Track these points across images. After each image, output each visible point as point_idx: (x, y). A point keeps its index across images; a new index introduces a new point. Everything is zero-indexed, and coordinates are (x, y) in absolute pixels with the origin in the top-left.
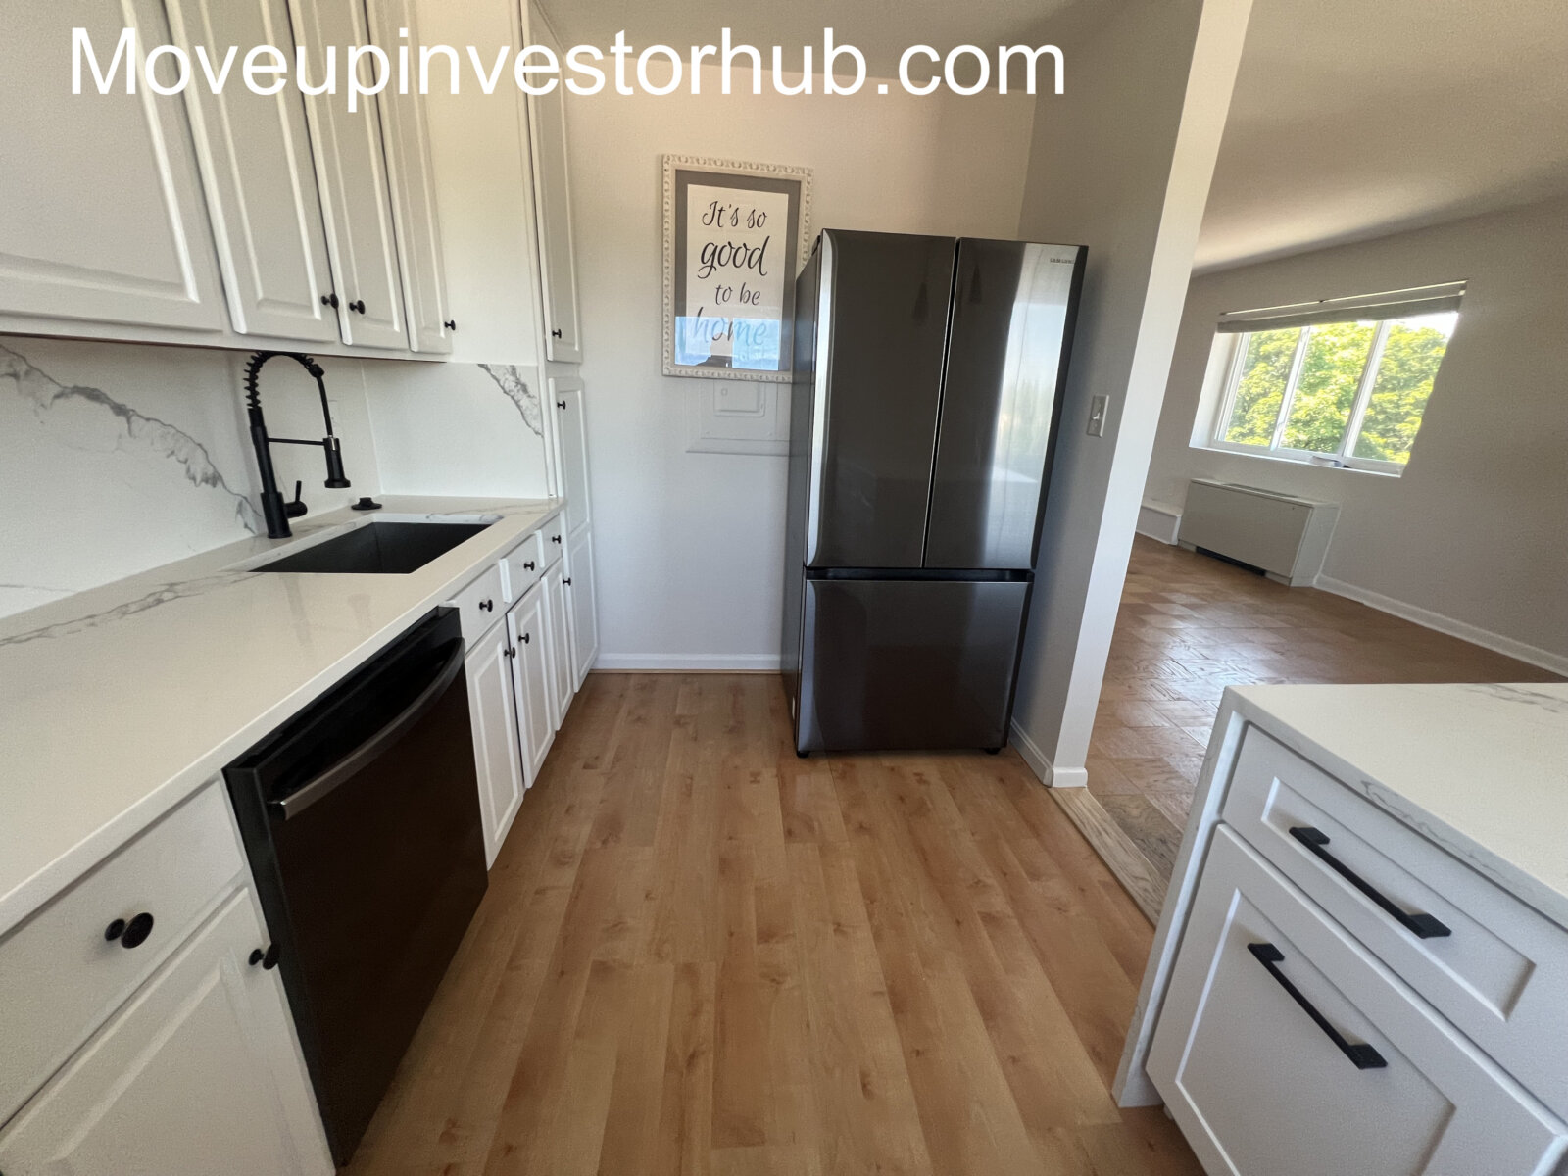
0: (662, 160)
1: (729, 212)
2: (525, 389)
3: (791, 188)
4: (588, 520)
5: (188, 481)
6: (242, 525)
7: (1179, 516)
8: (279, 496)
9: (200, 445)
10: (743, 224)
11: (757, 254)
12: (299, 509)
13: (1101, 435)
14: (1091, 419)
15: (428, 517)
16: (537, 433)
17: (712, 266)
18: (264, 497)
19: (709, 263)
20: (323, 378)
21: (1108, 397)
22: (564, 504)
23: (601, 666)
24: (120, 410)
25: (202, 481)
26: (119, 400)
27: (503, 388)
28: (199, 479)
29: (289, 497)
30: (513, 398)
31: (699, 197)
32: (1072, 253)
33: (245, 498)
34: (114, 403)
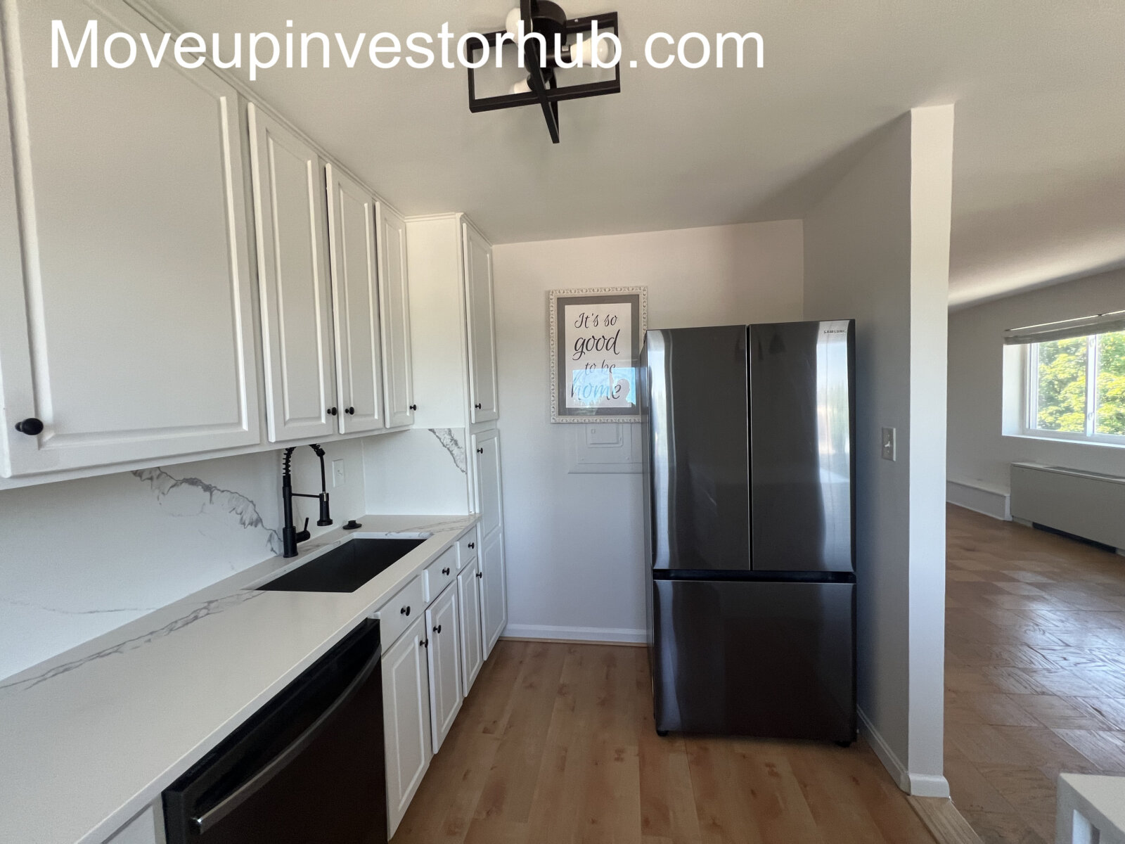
0: (548, 293)
1: (591, 319)
2: (456, 443)
3: (633, 299)
4: (500, 525)
5: (241, 525)
6: (270, 548)
7: (1007, 495)
8: (293, 529)
9: (252, 502)
10: (601, 323)
11: (612, 341)
12: (305, 535)
13: (894, 459)
14: (884, 446)
15: (386, 535)
16: (463, 471)
17: (582, 352)
18: (285, 530)
19: (580, 350)
20: (324, 456)
21: (895, 430)
22: (479, 519)
23: (508, 634)
24: (208, 488)
25: (249, 524)
26: (207, 483)
27: (442, 443)
28: (247, 523)
29: (300, 529)
30: (448, 449)
31: (572, 312)
32: (844, 325)
33: (275, 531)
34: (204, 484)
